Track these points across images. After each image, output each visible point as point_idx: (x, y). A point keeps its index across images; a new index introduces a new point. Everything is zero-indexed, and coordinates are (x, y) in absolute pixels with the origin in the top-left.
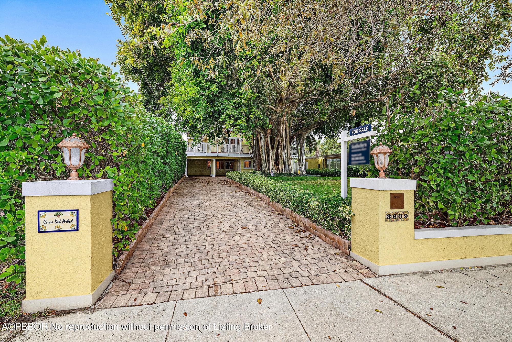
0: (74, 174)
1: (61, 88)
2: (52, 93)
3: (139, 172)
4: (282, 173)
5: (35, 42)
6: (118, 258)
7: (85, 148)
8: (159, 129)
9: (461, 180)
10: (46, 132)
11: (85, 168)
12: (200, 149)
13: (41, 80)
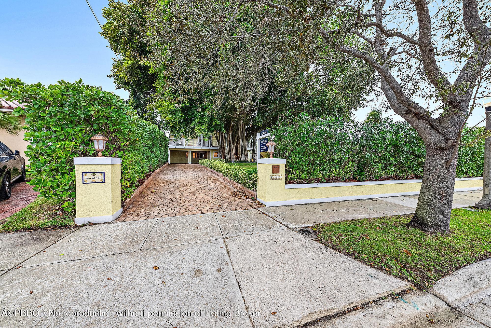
0: (100, 154)
1: (94, 108)
2: (89, 111)
3: (135, 155)
4: (240, 161)
5: (76, 82)
6: (124, 201)
7: (106, 140)
8: (147, 129)
9: (307, 159)
10: (84, 131)
11: (105, 151)
12: (179, 143)
13: (83, 104)
